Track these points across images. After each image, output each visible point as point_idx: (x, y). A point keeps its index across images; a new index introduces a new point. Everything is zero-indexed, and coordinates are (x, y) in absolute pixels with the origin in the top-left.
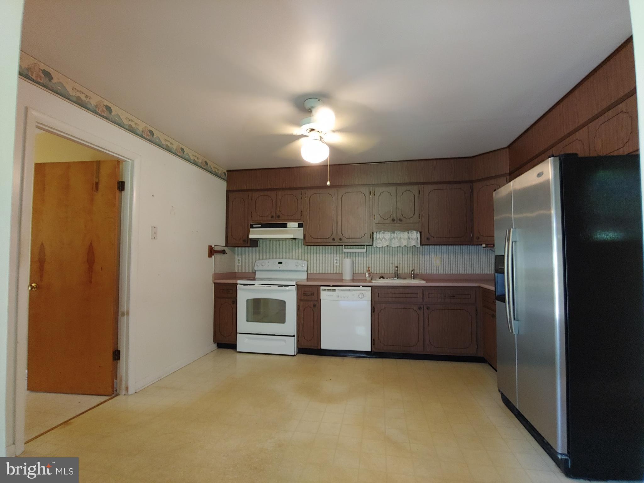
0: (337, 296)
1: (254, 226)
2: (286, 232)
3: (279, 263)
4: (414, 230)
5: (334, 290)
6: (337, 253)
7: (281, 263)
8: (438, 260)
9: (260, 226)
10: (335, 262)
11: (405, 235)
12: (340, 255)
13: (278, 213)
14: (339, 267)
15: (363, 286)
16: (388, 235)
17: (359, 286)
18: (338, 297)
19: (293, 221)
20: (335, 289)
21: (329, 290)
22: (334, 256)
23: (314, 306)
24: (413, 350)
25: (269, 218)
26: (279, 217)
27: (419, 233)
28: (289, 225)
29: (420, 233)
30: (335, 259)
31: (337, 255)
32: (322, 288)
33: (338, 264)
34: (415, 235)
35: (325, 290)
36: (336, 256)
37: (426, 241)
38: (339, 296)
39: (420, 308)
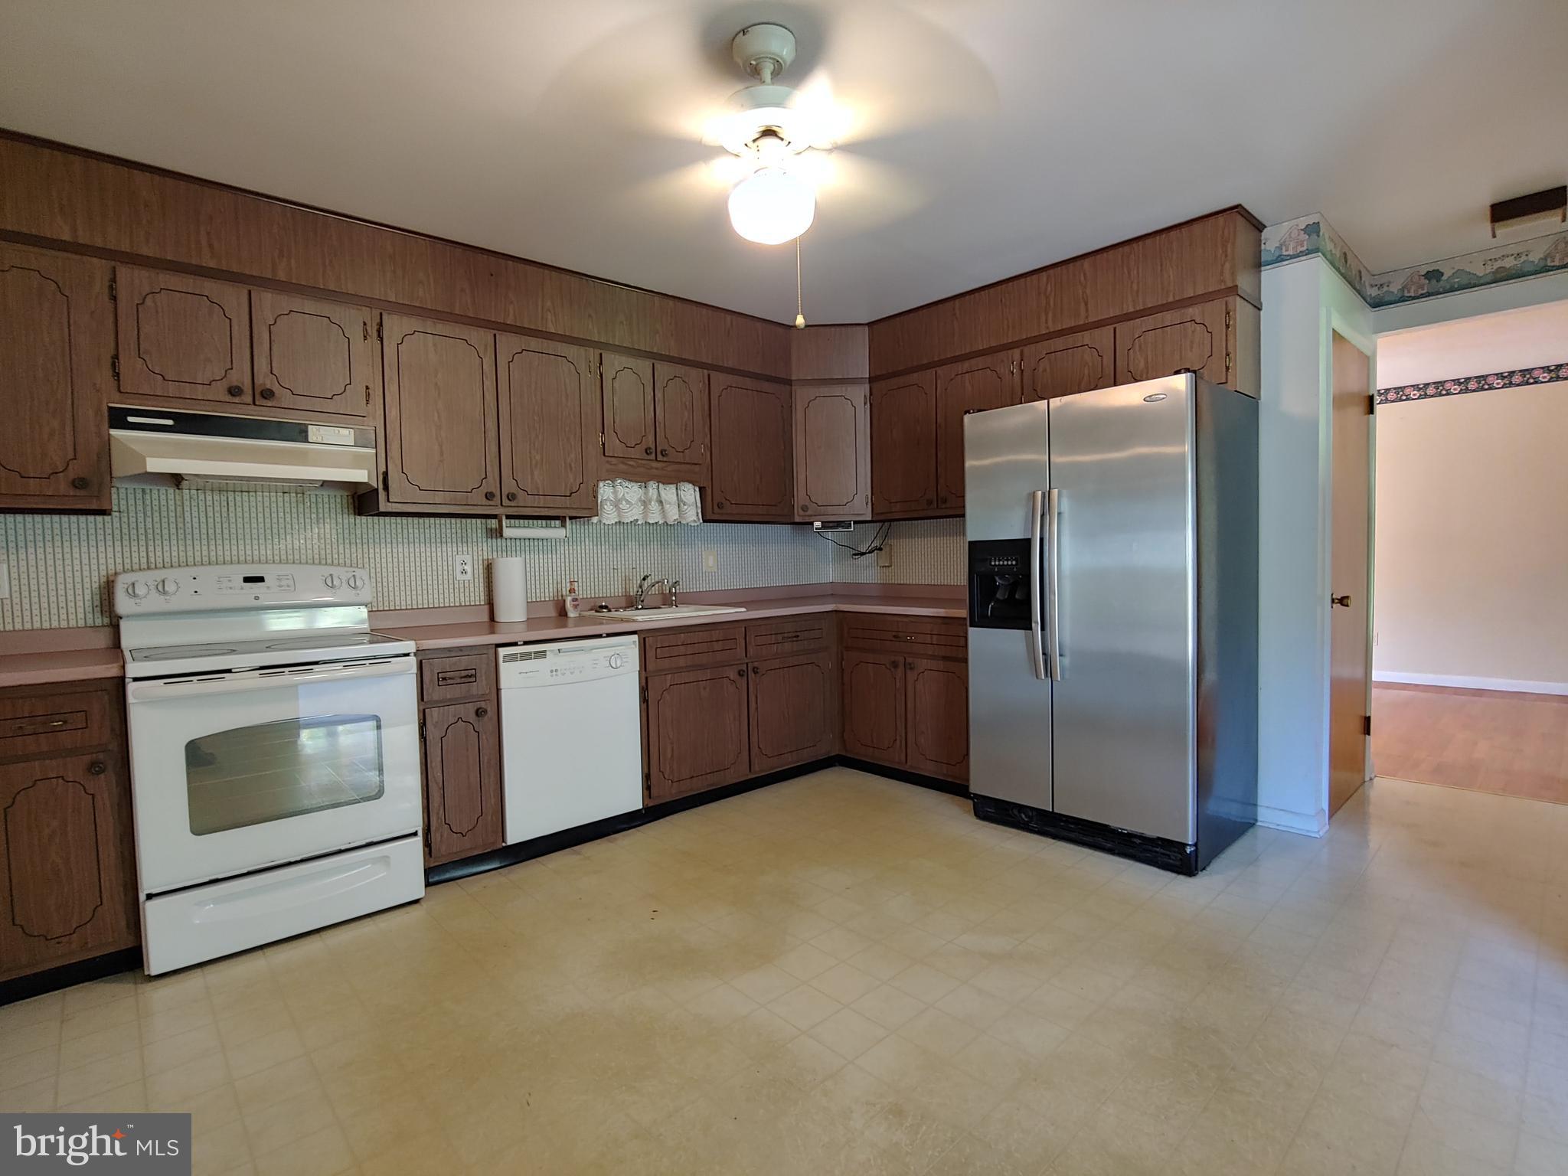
0: (552, 671)
1: (131, 419)
2: (301, 459)
3: (247, 580)
4: (690, 482)
5: (542, 654)
6: (464, 540)
7: (261, 579)
8: (711, 558)
9: (170, 422)
10: (459, 568)
11: (669, 493)
12: (475, 548)
13: (264, 380)
14: (472, 585)
15: (609, 635)
16: (630, 491)
17: (600, 636)
18: (554, 673)
19: (335, 417)
20: (545, 651)
21: (526, 656)
22: (455, 549)
23: (480, 713)
24: (731, 778)
25: (219, 392)
26: (267, 394)
27: (697, 489)
28: (313, 432)
29: (700, 489)
30: (459, 559)
31: (465, 549)
32: (502, 651)
33: (469, 576)
34: (690, 494)
35: (512, 658)
36: (460, 549)
37: (713, 512)
38: (556, 671)
39: (740, 674)
